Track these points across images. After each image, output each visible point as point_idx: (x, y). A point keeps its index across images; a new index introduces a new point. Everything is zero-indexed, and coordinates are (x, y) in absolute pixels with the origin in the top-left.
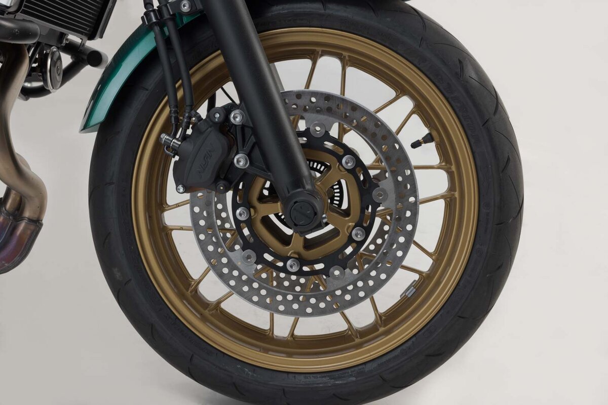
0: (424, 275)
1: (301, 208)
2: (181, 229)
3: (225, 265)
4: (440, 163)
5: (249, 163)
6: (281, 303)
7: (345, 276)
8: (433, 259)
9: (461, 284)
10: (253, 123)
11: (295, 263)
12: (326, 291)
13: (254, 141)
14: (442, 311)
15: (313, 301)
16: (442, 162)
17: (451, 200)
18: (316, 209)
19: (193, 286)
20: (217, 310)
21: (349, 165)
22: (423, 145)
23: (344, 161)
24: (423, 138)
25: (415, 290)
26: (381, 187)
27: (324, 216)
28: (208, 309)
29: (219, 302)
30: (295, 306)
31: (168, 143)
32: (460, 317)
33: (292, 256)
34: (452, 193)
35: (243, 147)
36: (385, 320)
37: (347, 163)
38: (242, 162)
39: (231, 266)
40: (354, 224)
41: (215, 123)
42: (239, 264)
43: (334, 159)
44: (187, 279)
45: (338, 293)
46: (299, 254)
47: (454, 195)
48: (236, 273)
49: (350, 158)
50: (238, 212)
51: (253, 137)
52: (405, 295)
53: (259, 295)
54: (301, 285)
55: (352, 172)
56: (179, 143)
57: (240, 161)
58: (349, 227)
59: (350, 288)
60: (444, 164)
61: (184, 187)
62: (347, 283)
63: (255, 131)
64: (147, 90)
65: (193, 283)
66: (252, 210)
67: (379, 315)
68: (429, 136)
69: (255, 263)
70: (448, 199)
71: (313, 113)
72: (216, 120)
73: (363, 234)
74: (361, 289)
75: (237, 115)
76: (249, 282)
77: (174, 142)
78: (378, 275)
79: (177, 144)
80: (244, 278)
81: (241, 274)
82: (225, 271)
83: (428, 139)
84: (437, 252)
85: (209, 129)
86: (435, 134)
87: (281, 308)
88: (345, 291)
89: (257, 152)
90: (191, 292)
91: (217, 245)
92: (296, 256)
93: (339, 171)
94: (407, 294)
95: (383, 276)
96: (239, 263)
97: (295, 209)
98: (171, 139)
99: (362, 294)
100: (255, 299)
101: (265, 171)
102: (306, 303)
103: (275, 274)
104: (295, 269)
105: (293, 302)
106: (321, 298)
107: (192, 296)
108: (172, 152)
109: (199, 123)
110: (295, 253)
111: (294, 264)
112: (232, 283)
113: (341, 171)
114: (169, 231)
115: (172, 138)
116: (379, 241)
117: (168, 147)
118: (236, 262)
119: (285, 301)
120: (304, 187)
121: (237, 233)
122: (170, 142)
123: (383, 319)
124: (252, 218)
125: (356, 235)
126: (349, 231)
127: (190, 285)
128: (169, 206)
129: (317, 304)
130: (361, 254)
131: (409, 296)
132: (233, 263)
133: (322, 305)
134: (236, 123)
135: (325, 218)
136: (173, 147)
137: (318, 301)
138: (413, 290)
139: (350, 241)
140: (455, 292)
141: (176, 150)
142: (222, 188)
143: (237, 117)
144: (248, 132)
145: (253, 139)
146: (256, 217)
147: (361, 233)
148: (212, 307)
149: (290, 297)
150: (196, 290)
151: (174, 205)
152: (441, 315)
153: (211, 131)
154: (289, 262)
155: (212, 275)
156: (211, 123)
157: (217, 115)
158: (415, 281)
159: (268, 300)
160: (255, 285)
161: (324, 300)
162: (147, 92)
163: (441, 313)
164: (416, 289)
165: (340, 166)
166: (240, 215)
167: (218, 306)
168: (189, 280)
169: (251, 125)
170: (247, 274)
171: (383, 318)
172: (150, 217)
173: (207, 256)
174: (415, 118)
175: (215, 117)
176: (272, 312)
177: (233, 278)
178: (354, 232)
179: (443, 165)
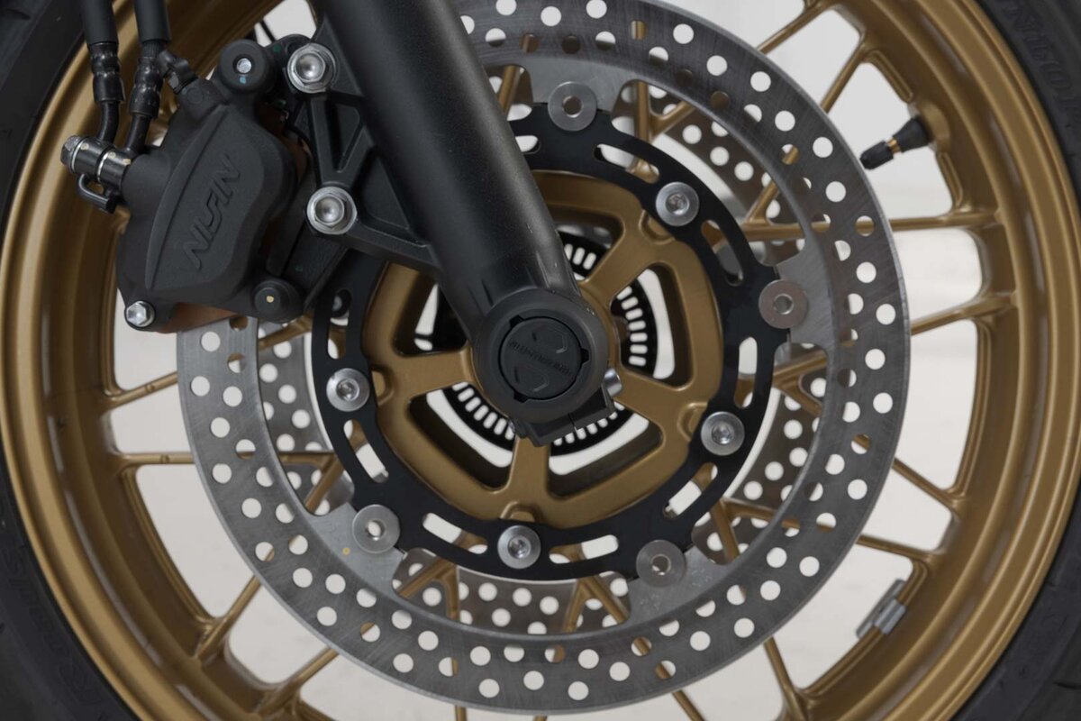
0: (928, 560)
1: (534, 337)
2: (165, 460)
3: (302, 561)
4: (954, 206)
5: (355, 213)
6: (486, 672)
7: (688, 574)
8: (952, 510)
9: (1058, 578)
10: (363, 83)
11: (527, 542)
12: (630, 624)
13: (370, 143)
14: (1003, 670)
15: (589, 659)
16: (961, 206)
17: (998, 320)
18: (587, 341)
19: (208, 636)
20: (288, 710)
21: (679, 212)
22: (898, 156)
23: (660, 204)
24: (895, 137)
25: (901, 610)
26: (783, 278)
27: (610, 374)
28: (259, 708)
29: (294, 685)
30: (534, 680)
31: (91, 165)
32: (1062, 685)
33: (512, 517)
34: (1004, 294)
35: (336, 167)
36: (815, 710)
37: (671, 207)
38: (333, 211)
39: (322, 561)
40: (705, 404)
41: (239, 92)
42: (345, 554)
43: (630, 199)
44: (190, 616)
45: (670, 629)
46: (534, 510)
47: (1007, 300)
48: (336, 584)
49: (682, 189)
50: (332, 384)
51: (364, 131)
52: (873, 627)
53: (414, 650)
54: (544, 619)
55: (688, 234)
56: (125, 162)
57: (327, 210)
58: (689, 413)
59: (707, 610)
60: (966, 209)
61: (151, 307)
62: (694, 595)
63: (370, 110)
64: (25, 17)
65: (209, 628)
66: (378, 378)
67: (796, 694)
68: (915, 128)
69: (397, 546)
70: (989, 319)
71: (555, 55)
72: (243, 80)
73: (737, 433)
74: (741, 612)
75: (309, 59)
76: (382, 612)
77: (108, 161)
78: (793, 562)
79: (116, 165)
80: (365, 599)
81: (354, 585)
82: (303, 578)
83: (914, 135)
84: (963, 484)
85: (220, 108)
86: (933, 115)
87: (489, 688)
88: (691, 623)
89: (380, 183)
90: (204, 657)
91: (272, 496)
92: (529, 517)
93: (647, 238)
94: (878, 623)
95: (809, 566)
96: (346, 551)
97: (513, 344)
98: (98, 152)
99: (744, 628)
100: (404, 663)
101: (408, 238)
102: (568, 669)
103: (463, 591)
104: (524, 559)
105: (524, 666)
106: (611, 648)
107: (206, 670)
108: (103, 195)
109: (184, 91)
110: (521, 507)
111: (521, 543)
112: (327, 616)
113: (653, 236)
114: (129, 471)
115: (100, 147)
116: (774, 471)
117: (91, 180)
118: (334, 549)
119: (498, 667)
120: (539, 281)
121: (337, 462)
122: (94, 161)
123: (809, 707)
124: (380, 403)
125: (716, 436)
126: (692, 429)
127: (198, 635)
128: (124, 392)
129: (601, 672)
130: (729, 504)
131: (887, 629)
132: (327, 551)
133: (620, 671)
134: (307, 89)
135: (613, 381)
136: (107, 178)
137: (606, 660)
138: (896, 612)
139: (698, 456)
140: (1041, 604)
141: (115, 187)
142: (270, 299)
143: (308, 68)
144: (350, 117)
145: (366, 140)
146: (392, 399)
147: (731, 430)
148: (272, 701)
149: (514, 654)
150: (219, 651)
151: (140, 388)
152: (1001, 683)
153: (224, 115)
154: (505, 539)
155: (266, 600)
156: (226, 93)
157: (245, 66)
158: (898, 582)
159: (446, 667)
160: (401, 621)
161: (626, 656)
162: (27, 23)
163: (999, 676)
164: (908, 609)
165: (651, 222)
166: (341, 392)
167: (291, 697)
168: (194, 619)
169: (357, 91)
170: (371, 582)
171: (811, 703)
172: (60, 426)
173: (244, 536)
174: (868, 74)
175: (238, 72)
176: (461, 704)
177: (328, 599)
178: (706, 432)
179: (965, 213)
